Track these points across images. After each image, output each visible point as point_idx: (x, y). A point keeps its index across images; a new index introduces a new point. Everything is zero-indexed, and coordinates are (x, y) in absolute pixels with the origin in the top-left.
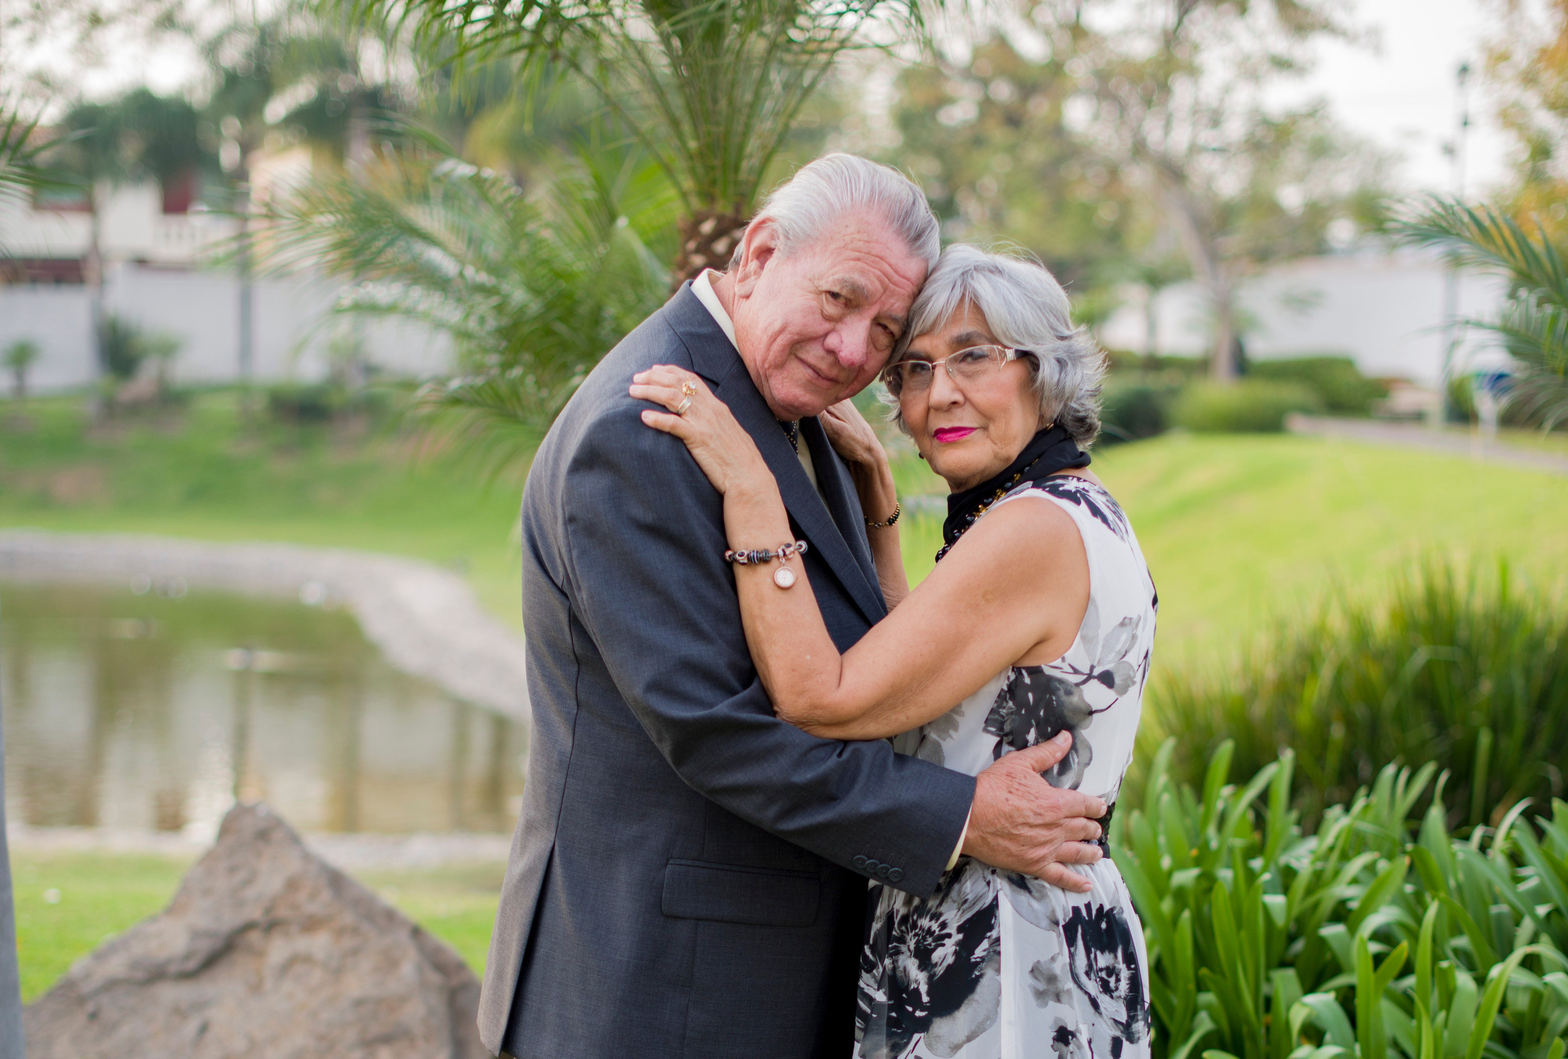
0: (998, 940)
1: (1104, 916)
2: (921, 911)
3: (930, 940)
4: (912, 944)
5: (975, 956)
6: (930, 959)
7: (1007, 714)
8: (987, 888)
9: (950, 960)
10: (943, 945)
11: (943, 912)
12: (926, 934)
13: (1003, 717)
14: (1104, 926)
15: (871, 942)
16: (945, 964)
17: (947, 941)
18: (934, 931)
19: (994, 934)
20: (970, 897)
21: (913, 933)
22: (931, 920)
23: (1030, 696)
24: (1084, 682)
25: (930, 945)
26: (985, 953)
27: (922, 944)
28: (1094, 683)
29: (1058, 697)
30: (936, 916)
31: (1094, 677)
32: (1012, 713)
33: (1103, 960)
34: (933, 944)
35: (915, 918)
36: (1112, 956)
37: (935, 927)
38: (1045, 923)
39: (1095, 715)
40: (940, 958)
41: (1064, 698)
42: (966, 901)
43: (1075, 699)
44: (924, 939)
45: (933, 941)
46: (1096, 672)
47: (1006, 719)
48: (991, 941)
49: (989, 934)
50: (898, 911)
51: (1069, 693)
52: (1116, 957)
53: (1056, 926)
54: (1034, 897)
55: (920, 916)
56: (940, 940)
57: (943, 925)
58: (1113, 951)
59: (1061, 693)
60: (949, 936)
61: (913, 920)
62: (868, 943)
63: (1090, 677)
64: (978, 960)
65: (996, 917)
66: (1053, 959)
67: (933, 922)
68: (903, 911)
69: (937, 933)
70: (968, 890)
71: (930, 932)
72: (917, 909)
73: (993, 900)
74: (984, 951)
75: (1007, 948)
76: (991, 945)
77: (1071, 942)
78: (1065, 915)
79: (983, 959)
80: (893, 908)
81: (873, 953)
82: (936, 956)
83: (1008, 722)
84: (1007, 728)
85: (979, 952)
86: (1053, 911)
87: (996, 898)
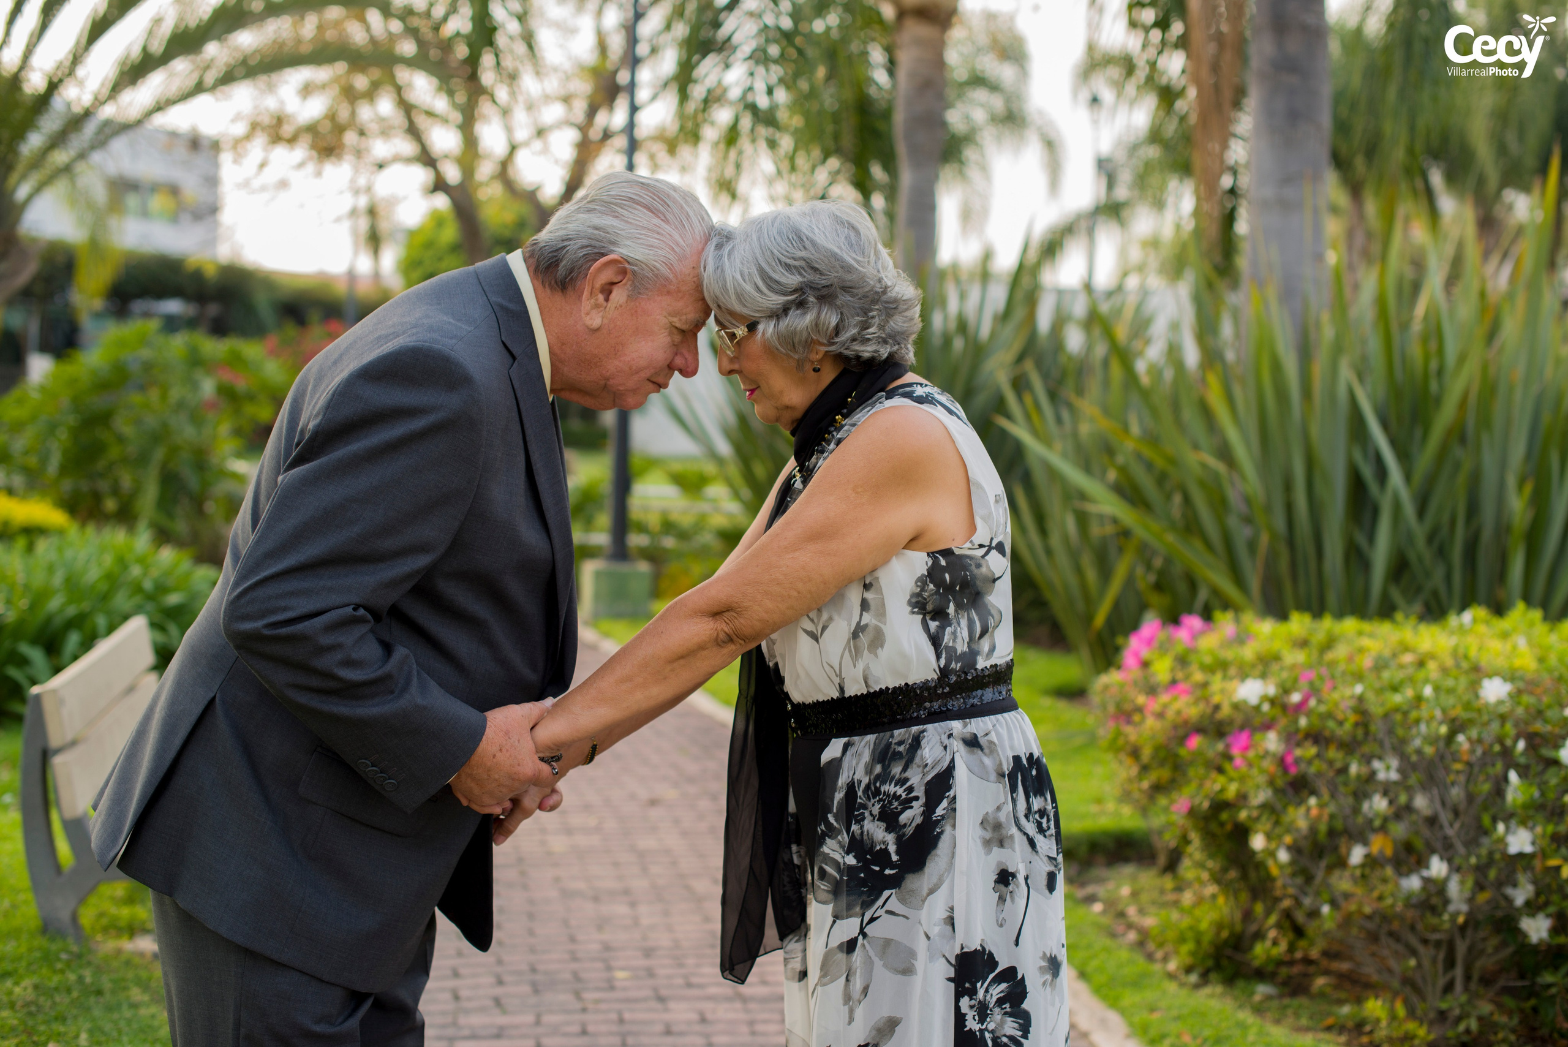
0: (954, 798)
1: (1034, 764)
2: (884, 777)
3: (896, 804)
4: (876, 809)
5: (936, 815)
6: (897, 821)
7: (929, 597)
8: (944, 753)
9: (919, 820)
10: (912, 807)
11: (909, 777)
12: (892, 799)
13: (925, 599)
14: (1034, 772)
15: (835, 811)
16: (914, 825)
17: (914, 804)
18: (901, 796)
19: (951, 793)
20: (929, 761)
21: (878, 798)
22: (895, 786)
23: (947, 576)
24: (987, 553)
25: (896, 808)
26: (945, 811)
27: (889, 808)
28: (994, 552)
29: (971, 572)
30: (902, 782)
31: (993, 548)
32: (932, 595)
33: (1037, 803)
34: (899, 807)
35: (878, 785)
36: (1043, 799)
37: (900, 791)
38: (993, 776)
39: (997, 582)
40: (909, 819)
41: (976, 571)
42: (926, 765)
43: (984, 570)
44: (890, 803)
45: (899, 805)
46: (994, 544)
47: (928, 600)
48: (950, 800)
49: (947, 794)
50: (860, 782)
51: (979, 566)
52: (1046, 799)
53: (1002, 778)
54: (985, 754)
55: (883, 783)
56: (907, 803)
57: (910, 789)
58: (1042, 794)
59: (973, 567)
60: (917, 798)
61: (876, 787)
62: (830, 811)
63: (990, 548)
64: (939, 818)
65: (953, 777)
66: (999, 809)
67: (898, 787)
68: (865, 781)
69: (904, 796)
70: (927, 756)
71: (896, 797)
72: (878, 777)
73: (950, 762)
74: (944, 809)
75: (961, 805)
76: (949, 804)
77: (1013, 789)
78: (1008, 764)
79: (943, 817)
80: (853, 779)
81: (836, 820)
82: (904, 818)
83: (931, 602)
84: (929, 607)
85: (940, 811)
86: (1001, 764)
87: (953, 760)
